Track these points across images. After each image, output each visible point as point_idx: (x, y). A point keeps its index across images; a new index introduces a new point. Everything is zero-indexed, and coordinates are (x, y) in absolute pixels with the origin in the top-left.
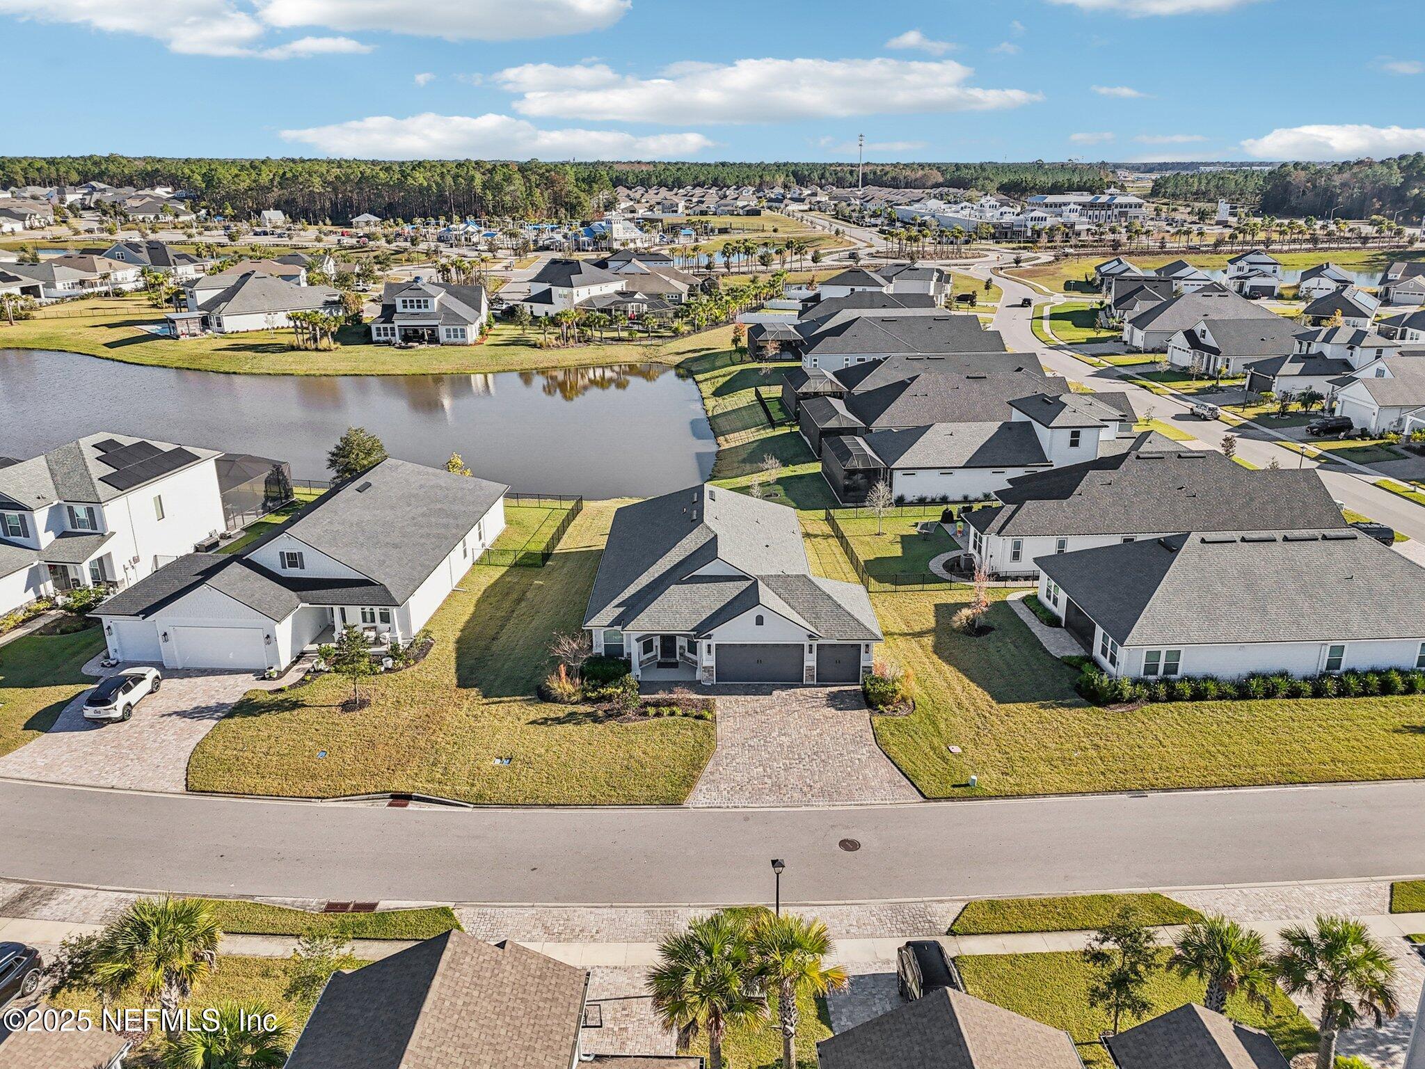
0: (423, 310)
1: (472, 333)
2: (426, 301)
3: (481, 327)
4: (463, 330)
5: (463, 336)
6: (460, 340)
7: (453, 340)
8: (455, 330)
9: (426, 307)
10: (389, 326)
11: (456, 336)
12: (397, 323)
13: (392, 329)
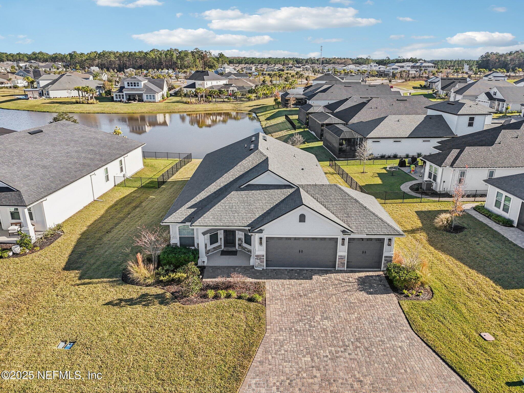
0: (137, 87)
1: (158, 97)
2: (138, 83)
3: (163, 95)
4: (154, 96)
5: (154, 98)
6: (152, 100)
7: (149, 100)
8: (150, 96)
9: (138, 86)
10: (121, 94)
11: (151, 98)
12: (125, 92)
13: (123, 95)
